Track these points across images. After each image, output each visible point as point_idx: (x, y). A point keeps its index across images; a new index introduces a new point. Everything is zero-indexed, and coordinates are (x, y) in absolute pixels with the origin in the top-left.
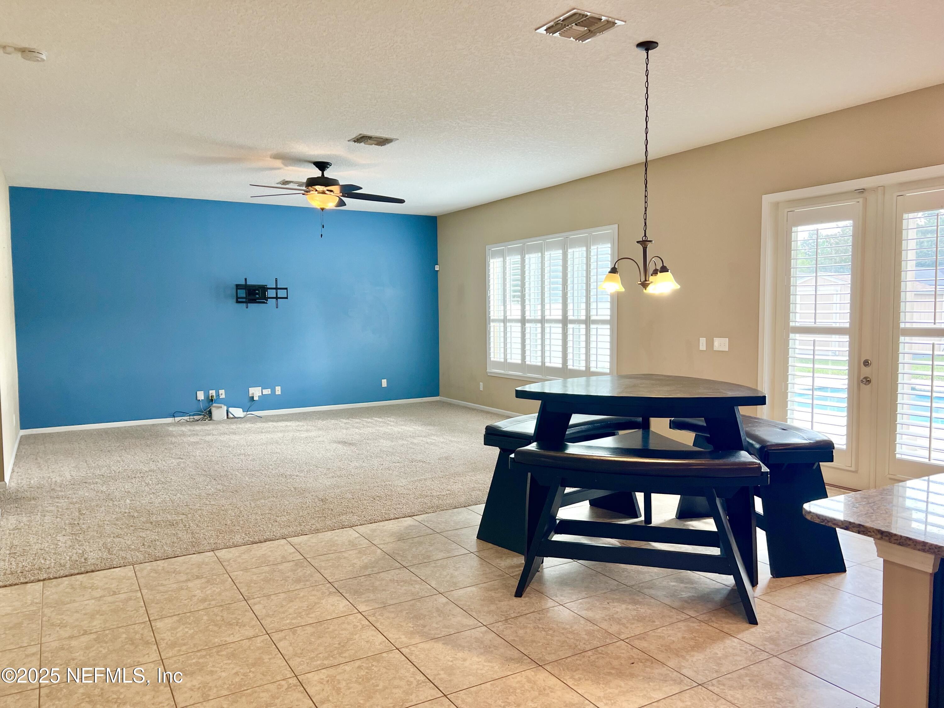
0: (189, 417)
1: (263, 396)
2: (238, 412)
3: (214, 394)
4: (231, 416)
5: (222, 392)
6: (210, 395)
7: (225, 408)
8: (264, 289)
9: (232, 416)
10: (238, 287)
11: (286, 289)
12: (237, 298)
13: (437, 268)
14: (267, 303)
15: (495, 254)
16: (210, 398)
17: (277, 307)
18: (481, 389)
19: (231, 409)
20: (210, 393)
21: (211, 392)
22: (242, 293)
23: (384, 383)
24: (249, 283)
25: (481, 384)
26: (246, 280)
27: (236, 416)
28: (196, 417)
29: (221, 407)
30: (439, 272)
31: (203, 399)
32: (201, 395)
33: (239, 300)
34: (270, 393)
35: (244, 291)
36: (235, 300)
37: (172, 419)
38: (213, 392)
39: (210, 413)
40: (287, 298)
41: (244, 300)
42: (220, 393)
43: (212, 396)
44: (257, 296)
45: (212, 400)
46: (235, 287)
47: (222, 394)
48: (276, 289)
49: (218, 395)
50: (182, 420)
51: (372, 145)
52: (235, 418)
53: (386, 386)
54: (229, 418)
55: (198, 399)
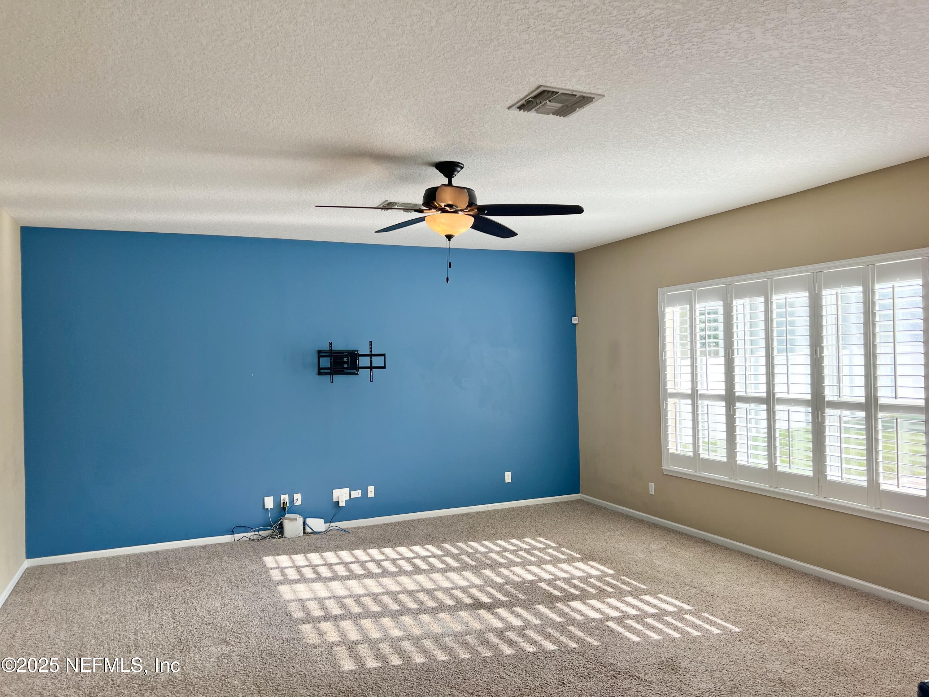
0: (253, 533)
1: (351, 501)
2: (317, 524)
3: (287, 500)
4: (308, 530)
5: (297, 497)
6: (282, 502)
7: (300, 520)
8: (354, 356)
9: (310, 531)
10: (321, 353)
11: (384, 355)
12: (320, 369)
13: (575, 321)
14: (357, 374)
15: (673, 301)
16: (282, 506)
17: (371, 380)
18: (652, 492)
19: (309, 521)
20: (282, 499)
21: (283, 497)
22: (326, 362)
23: (508, 477)
24: (335, 348)
25: (652, 485)
26: (331, 344)
27: (315, 530)
28: (263, 533)
29: (296, 519)
30: (577, 327)
31: (272, 507)
32: (269, 502)
33: (322, 371)
34: (360, 495)
35: (328, 359)
36: (316, 371)
37: (230, 536)
38: (285, 498)
39: (281, 527)
40: (384, 367)
41: (329, 371)
42: (295, 499)
43: (284, 503)
44: (346, 366)
45: (284, 509)
46: (316, 355)
47: (297, 500)
48: (371, 355)
49: (292, 501)
50: (245, 539)
51: (548, 116)
52: (314, 533)
53: (510, 481)
54: (305, 535)
55: (266, 508)
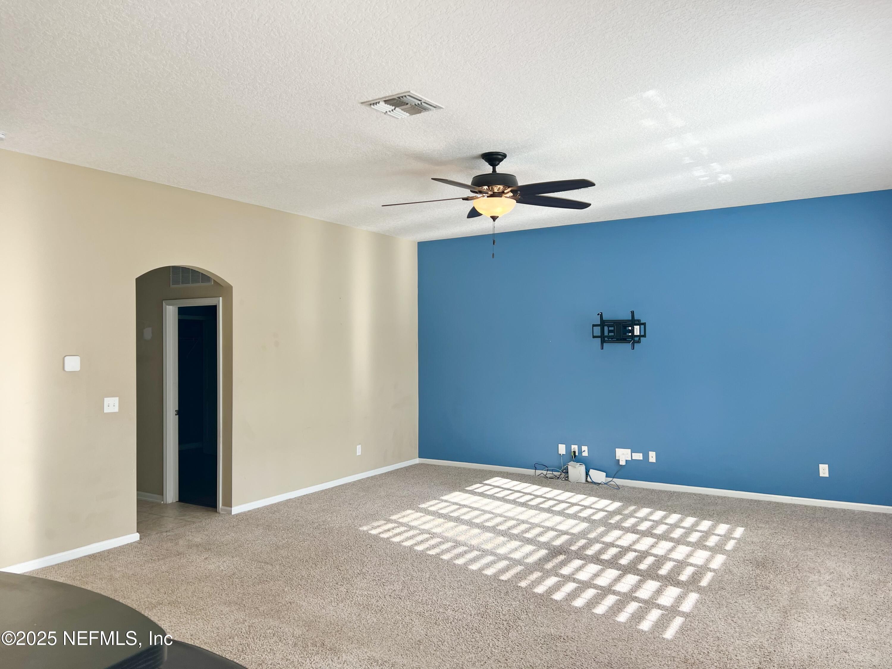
1: (630, 462)
2: (598, 476)
3: (577, 450)
5: (584, 448)
6: (572, 451)
7: (584, 469)
9: (590, 480)
16: (573, 454)
19: (592, 472)
20: (573, 448)
21: (573, 446)
23: (824, 470)
27: (595, 481)
28: (555, 474)
29: (580, 468)
31: (564, 453)
32: (562, 449)
34: (641, 458)
37: (532, 470)
38: (575, 448)
39: (567, 471)
42: (582, 450)
43: (574, 452)
45: (574, 457)
47: (584, 451)
49: (580, 452)
50: (544, 475)
51: (420, 114)
52: (593, 483)
53: (827, 475)
54: (587, 483)
55: (559, 453)
